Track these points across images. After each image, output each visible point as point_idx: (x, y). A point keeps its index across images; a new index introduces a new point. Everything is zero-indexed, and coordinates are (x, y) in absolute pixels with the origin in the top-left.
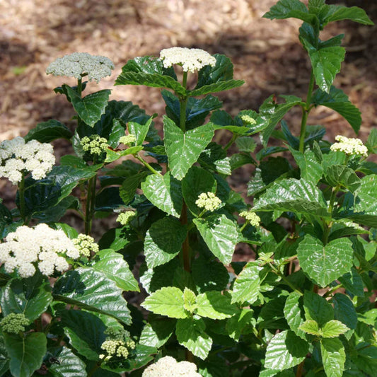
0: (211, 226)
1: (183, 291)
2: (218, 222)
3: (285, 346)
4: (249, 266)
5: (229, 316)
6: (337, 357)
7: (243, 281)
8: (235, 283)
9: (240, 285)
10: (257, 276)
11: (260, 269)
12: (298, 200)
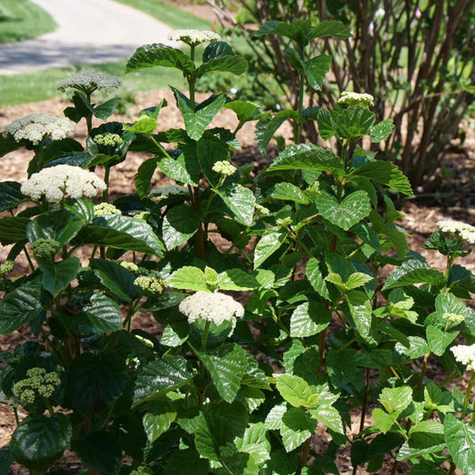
0: (229, 195)
1: (204, 271)
2: (234, 192)
3: (308, 316)
4: (267, 234)
5: (252, 289)
6: (363, 310)
7: (263, 248)
8: (256, 250)
9: (261, 252)
10: (277, 241)
11: (278, 235)
12: (312, 150)
